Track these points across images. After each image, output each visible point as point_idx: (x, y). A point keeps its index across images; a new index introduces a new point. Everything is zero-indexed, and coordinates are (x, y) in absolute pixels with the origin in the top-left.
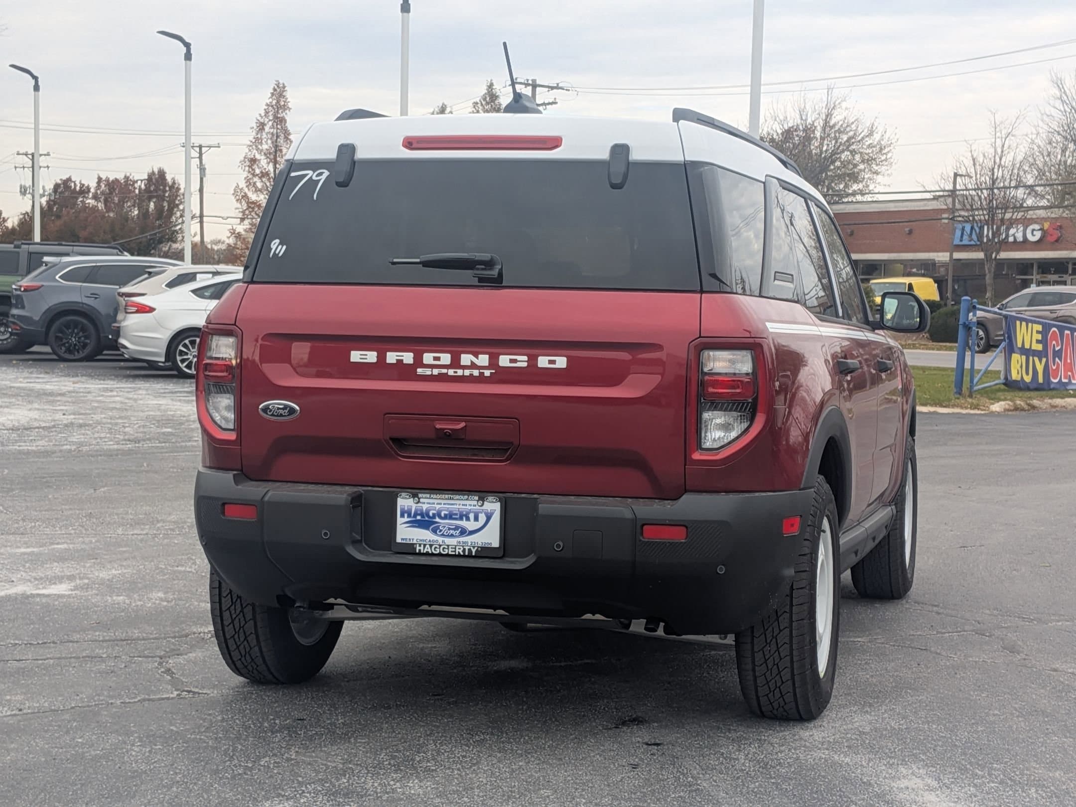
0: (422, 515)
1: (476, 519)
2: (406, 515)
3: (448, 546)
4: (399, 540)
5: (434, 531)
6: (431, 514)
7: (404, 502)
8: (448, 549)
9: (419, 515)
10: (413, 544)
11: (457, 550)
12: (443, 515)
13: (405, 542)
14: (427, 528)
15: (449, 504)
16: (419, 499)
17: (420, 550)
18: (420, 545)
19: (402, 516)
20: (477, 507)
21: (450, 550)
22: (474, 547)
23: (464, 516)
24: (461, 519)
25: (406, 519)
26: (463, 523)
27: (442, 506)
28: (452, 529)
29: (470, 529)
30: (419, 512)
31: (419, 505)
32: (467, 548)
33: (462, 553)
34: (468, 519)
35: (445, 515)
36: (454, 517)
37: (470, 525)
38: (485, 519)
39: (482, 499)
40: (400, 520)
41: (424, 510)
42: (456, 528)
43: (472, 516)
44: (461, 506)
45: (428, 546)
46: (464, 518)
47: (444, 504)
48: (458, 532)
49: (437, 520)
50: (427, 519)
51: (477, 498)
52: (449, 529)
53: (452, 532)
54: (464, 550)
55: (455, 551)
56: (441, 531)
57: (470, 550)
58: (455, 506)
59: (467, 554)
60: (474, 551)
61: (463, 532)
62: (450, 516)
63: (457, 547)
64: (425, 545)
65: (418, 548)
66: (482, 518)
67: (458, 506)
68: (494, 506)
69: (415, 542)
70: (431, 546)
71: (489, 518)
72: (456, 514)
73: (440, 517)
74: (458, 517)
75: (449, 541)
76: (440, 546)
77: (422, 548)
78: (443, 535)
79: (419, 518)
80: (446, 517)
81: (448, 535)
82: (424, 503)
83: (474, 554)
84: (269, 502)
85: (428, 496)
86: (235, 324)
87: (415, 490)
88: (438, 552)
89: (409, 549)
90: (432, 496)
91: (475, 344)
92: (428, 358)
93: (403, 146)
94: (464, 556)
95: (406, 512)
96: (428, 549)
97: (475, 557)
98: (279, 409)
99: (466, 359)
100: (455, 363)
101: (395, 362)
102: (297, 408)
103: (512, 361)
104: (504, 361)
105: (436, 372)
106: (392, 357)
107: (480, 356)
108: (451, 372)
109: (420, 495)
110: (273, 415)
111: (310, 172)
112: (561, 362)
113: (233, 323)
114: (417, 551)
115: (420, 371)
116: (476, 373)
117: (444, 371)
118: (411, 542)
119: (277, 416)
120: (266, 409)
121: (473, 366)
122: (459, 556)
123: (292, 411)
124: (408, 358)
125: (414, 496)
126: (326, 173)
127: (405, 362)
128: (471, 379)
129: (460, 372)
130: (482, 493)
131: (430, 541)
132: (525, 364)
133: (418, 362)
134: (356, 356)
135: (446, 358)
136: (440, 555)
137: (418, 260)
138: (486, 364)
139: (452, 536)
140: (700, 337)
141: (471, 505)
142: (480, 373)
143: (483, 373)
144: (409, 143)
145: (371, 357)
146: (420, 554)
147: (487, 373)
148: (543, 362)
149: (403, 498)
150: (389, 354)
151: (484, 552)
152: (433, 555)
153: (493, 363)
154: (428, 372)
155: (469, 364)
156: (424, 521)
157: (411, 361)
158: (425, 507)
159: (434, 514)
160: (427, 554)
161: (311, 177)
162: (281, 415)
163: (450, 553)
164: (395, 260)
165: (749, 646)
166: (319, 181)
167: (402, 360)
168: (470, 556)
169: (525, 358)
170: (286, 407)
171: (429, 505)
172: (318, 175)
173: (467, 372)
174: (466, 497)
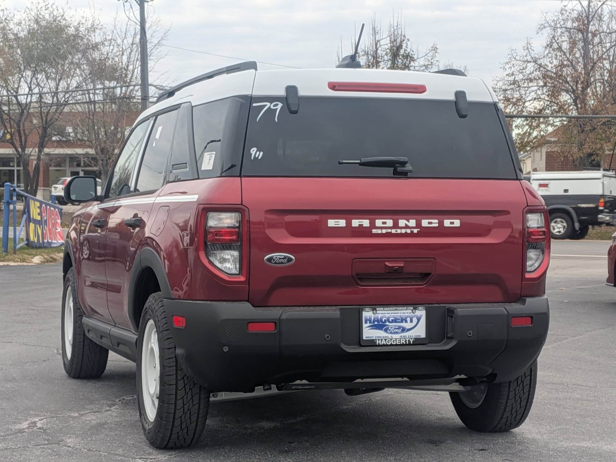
0: (378, 321)
1: (411, 321)
2: (368, 322)
3: (396, 339)
4: (364, 338)
5: (386, 331)
6: (383, 321)
7: (367, 314)
8: (396, 341)
9: (376, 321)
10: (374, 340)
11: (402, 341)
12: (390, 320)
13: (368, 339)
14: (381, 329)
15: (394, 313)
16: (376, 311)
17: (379, 343)
18: (379, 340)
19: (366, 322)
20: (412, 314)
21: (397, 341)
22: (411, 339)
23: (403, 320)
24: (402, 322)
25: (368, 324)
26: (404, 324)
27: (390, 315)
28: (397, 329)
29: (408, 328)
30: (376, 320)
31: (376, 315)
32: (407, 340)
33: (405, 343)
34: (406, 322)
35: (392, 320)
36: (397, 321)
37: (407, 325)
38: (416, 321)
39: (415, 309)
40: (365, 325)
41: (379, 317)
42: (399, 328)
43: (408, 320)
44: (402, 314)
45: (384, 340)
46: (404, 321)
47: (391, 313)
48: (400, 330)
49: (387, 323)
50: (381, 323)
51: (412, 308)
52: (395, 329)
53: (396, 330)
54: (406, 341)
55: (400, 342)
56: (390, 330)
57: (409, 341)
58: (398, 314)
59: (407, 343)
60: (411, 341)
61: (404, 330)
62: (395, 321)
63: (402, 340)
64: (382, 340)
65: (378, 342)
66: (415, 320)
67: (400, 314)
68: (421, 313)
69: (374, 338)
70: (385, 340)
71: (419, 320)
72: (399, 319)
73: (389, 322)
74: (400, 321)
75: (395, 336)
76: (391, 339)
77: (380, 342)
78: (391, 333)
79: (376, 323)
80: (393, 321)
81: (394, 333)
82: (379, 314)
83: (412, 343)
84: (287, 320)
85: (382, 309)
86: (242, 204)
87: (374, 305)
88: (390, 343)
89: (372, 343)
90: (385, 309)
91: (407, 213)
92: (379, 223)
93: (329, 88)
94: (406, 345)
95: (368, 320)
96: (384, 342)
97: (413, 344)
98: (280, 259)
99: (402, 223)
100: (396, 226)
101: (358, 226)
102: (293, 258)
103: (429, 223)
104: (425, 223)
105: (384, 231)
106: (355, 223)
107: (410, 221)
108: (394, 231)
109: (377, 309)
110: (276, 263)
111: (268, 104)
112: (457, 223)
113: (240, 203)
114: (377, 344)
115: (374, 231)
116: (409, 231)
117: (389, 231)
118: (372, 339)
119: (279, 263)
120: (270, 260)
121: (407, 227)
122: (403, 345)
123: (290, 260)
124: (366, 223)
125: (374, 309)
126: (280, 105)
127: (364, 226)
128: (406, 235)
129: (399, 231)
130: (415, 304)
131: (383, 337)
132: (437, 225)
133: (373, 225)
134: (331, 223)
135: (390, 223)
136: (392, 345)
137: (359, 161)
138: (414, 225)
139: (397, 333)
140: (528, 206)
141: (408, 313)
142: (411, 231)
143: (413, 231)
144: (333, 86)
145: (342, 223)
146: (379, 345)
147: (415, 231)
148: (447, 223)
149: (367, 311)
150: (353, 221)
151: (418, 341)
152: (387, 345)
153: (418, 225)
154: (379, 231)
155: (404, 226)
156: (379, 325)
157: (368, 225)
158: (380, 316)
159: (385, 320)
160: (384, 345)
161: (270, 107)
162: (282, 263)
163: (397, 343)
164: (344, 161)
165: (507, 389)
166: (276, 109)
167: (363, 225)
168: (409, 344)
169: (437, 221)
170: (285, 258)
171: (382, 315)
172: (274, 106)
173: (403, 231)
174: (406, 308)
